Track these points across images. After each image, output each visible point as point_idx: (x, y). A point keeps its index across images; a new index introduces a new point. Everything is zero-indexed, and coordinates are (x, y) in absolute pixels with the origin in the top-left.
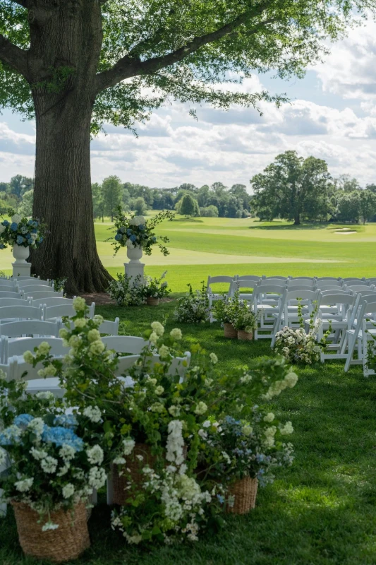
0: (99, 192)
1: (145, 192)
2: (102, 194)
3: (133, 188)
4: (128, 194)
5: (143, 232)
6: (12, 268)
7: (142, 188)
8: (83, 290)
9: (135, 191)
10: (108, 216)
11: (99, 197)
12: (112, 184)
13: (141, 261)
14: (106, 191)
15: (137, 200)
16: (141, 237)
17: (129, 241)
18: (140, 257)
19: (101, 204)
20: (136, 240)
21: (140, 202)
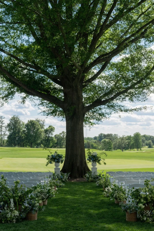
0: (132, 139)
1: (152, 138)
2: (133, 140)
3: (147, 136)
4: (145, 139)
5: (96, 157)
6: (54, 170)
7: (151, 136)
8: (80, 177)
9: (148, 138)
10: (136, 148)
11: (131, 141)
12: (137, 135)
13: (96, 167)
14: (134, 139)
15: (148, 142)
16: (95, 159)
17: (91, 160)
18: (96, 165)
19: (133, 143)
20: (94, 160)
21: (150, 142)
